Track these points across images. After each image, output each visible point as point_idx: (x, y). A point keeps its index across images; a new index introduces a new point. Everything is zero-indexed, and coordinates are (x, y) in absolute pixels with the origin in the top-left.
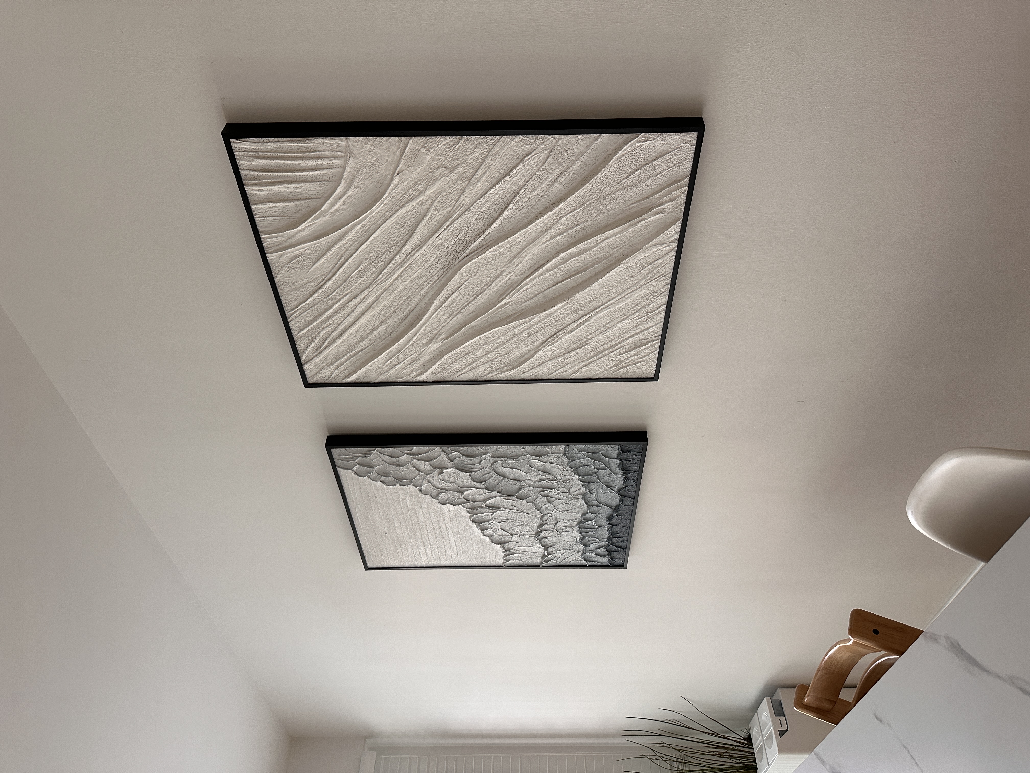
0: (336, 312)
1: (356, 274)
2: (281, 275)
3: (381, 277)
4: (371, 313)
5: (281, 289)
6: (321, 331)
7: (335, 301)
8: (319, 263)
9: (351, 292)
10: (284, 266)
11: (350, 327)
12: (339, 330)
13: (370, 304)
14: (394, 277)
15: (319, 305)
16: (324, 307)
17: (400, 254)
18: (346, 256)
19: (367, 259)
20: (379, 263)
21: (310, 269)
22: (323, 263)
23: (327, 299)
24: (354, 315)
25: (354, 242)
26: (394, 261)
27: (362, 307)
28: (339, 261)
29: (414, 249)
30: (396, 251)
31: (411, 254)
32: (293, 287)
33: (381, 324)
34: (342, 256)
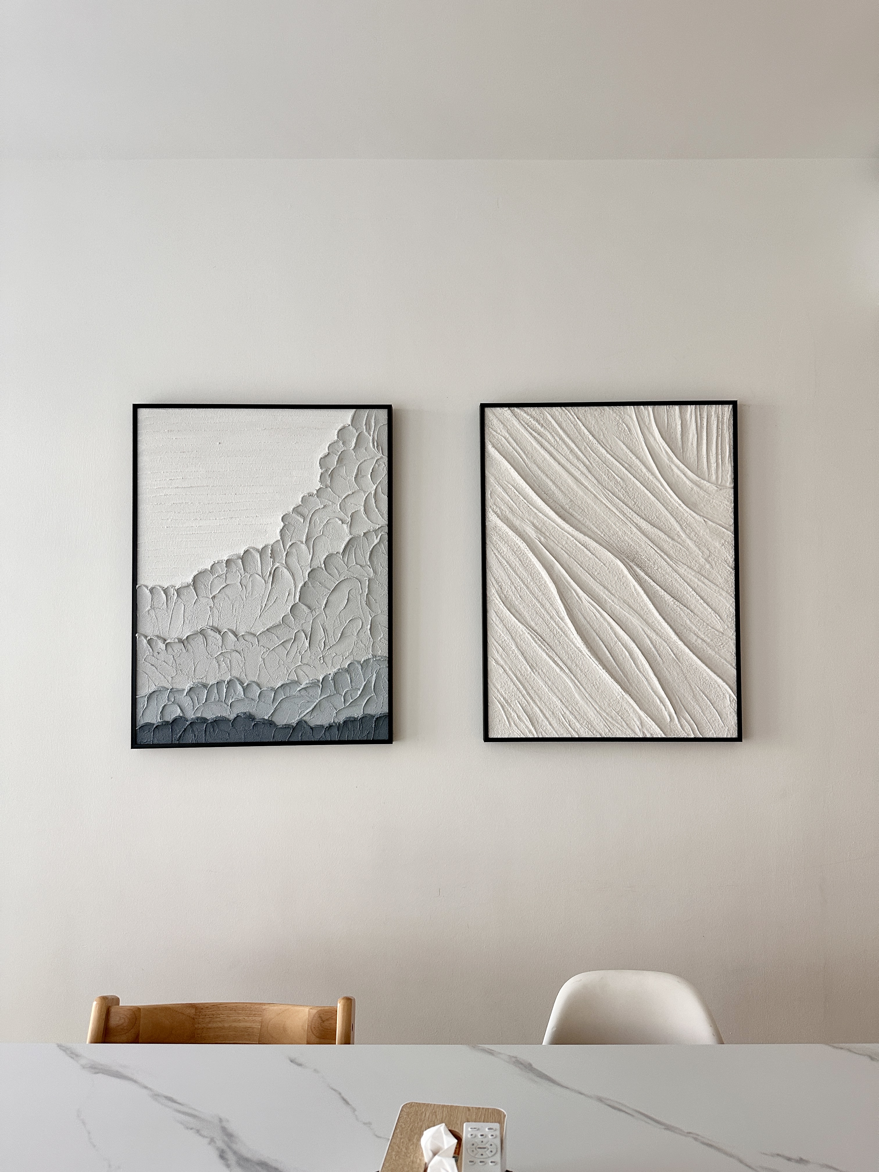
0: (572, 451)
1: (612, 475)
2: (611, 413)
3: (609, 494)
4: (570, 481)
5: (596, 410)
6: (551, 433)
7: (584, 452)
8: (624, 447)
9: (593, 467)
10: (620, 417)
11: (554, 458)
12: (551, 449)
13: (580, 481)
14: (609, 505)
15: (580, 437)
16: (577, 441)
17: (632, 513)
18: (629, 468)
19: (627, 486)
20: (623, 495)
21: (617, 437)
22: (622, 450)
23: (586, 446)
24: (568, 465)
25: (643, 477)
26: (625, 506)
27: (577, 474)
28: (625, 463)
29: (637, 524)
30: (634, 509)
31: (632, 522)
32: (599, 420)
33: (557, 486)
34: (630, 466)
